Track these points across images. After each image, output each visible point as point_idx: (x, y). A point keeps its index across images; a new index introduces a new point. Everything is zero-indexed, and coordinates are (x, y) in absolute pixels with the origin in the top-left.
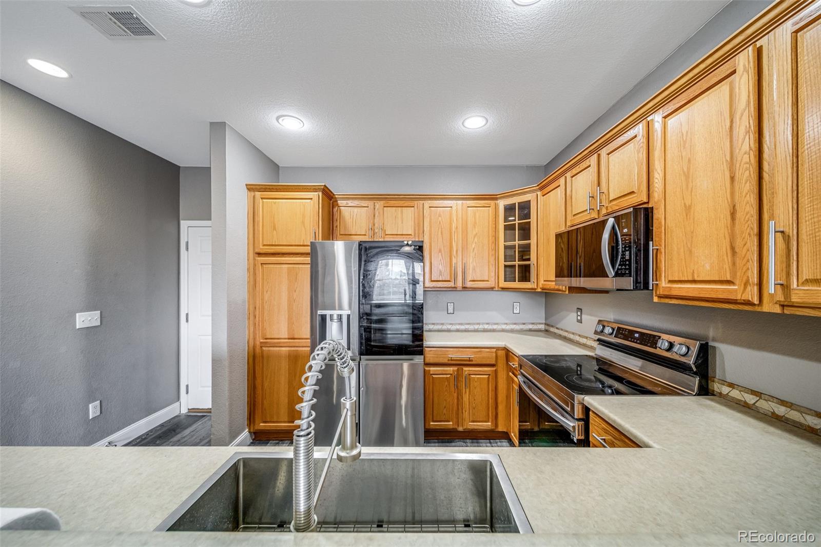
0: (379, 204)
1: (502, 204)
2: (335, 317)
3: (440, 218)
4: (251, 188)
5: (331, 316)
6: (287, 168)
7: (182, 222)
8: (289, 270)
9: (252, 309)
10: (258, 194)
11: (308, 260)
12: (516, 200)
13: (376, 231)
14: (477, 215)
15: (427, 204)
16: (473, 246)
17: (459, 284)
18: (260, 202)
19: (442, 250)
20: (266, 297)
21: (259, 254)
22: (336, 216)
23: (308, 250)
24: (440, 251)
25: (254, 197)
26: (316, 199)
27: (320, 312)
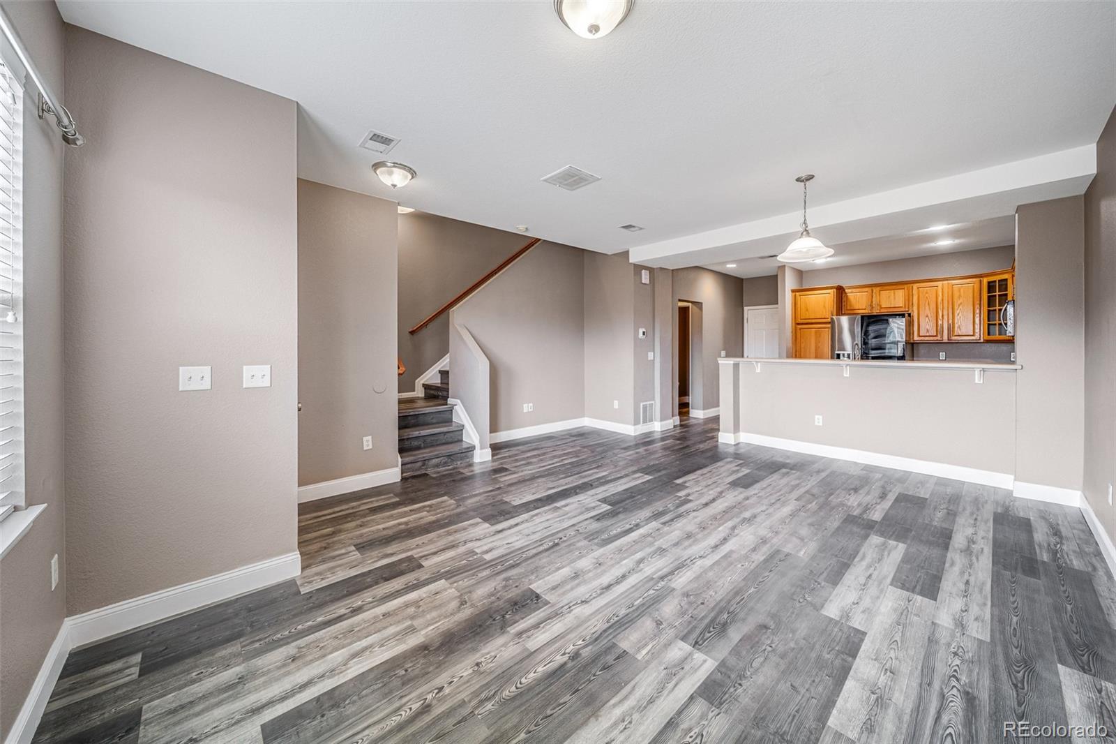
0: (876, 290)
1: (985, 280)
2: (846, 355)
3: (927, 295)
4: (793, 291)
5: (844, 355)
6: (806, 272)
7: (745, 308)
8: (816, 332)
9: (794, 351)
10: (797, 294)
11: (829, 326)
12: (997, 278)
13: (874, 306)
14: (962, 291)
15: (915, 286)
16: (958, 312)
17: (945, 339)
18: (798, 298)
19: (929, 315)
20: (802, 345)
21: (798, 324)
22: (844, 299)
23: (829, 320)
24: (927, 316)
25: (795, 295)
26: (832, 293)
27: (837, 352)
